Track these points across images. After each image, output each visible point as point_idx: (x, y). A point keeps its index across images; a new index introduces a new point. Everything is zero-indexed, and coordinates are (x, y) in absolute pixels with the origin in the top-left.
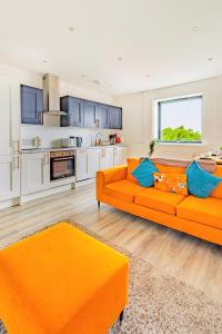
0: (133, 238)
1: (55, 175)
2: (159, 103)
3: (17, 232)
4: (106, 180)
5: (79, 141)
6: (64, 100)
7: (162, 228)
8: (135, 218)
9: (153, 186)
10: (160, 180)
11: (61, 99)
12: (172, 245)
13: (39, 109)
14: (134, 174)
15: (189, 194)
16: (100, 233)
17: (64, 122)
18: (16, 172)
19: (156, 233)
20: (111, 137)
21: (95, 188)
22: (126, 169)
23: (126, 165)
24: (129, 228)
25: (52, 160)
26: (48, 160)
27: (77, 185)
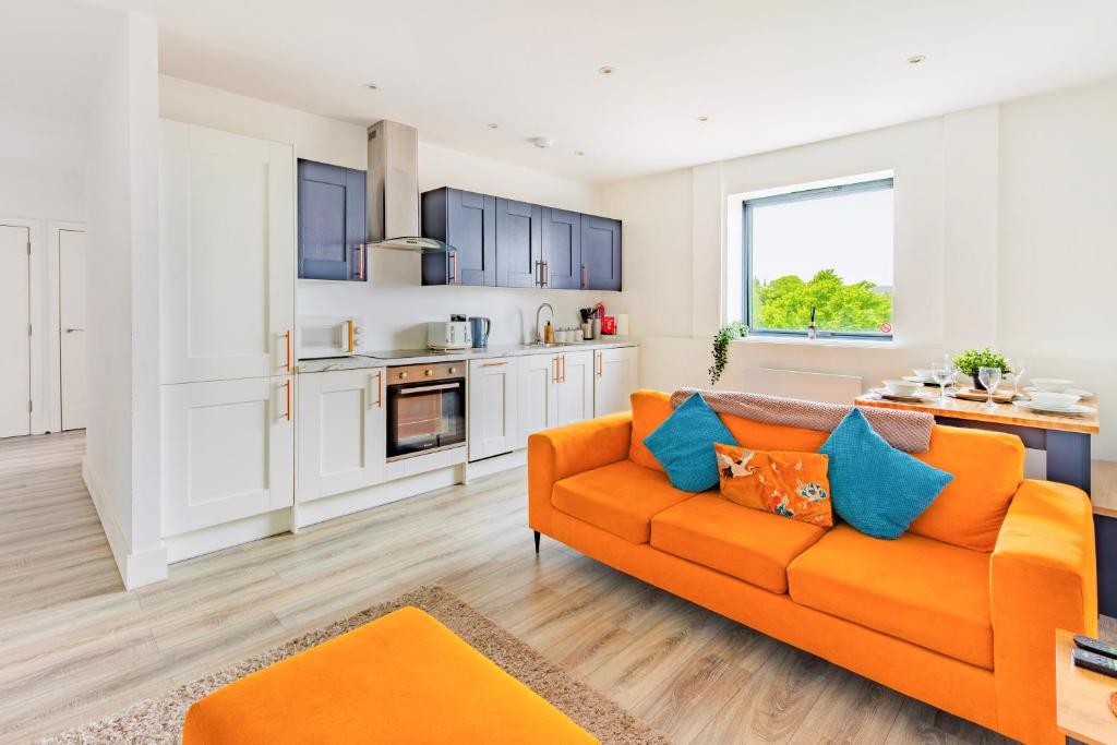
0: (643, 663)
1: (402, 440)
2: (745, 205)
3: (275, 621)
4: (561, 461)
5: (479, 332)
6: (432, 202)
7: (740, 634)
8: (652, 595)
9: (716, 488)
10: (738, 471)
11: (424, 196)
12: (773, 698)
13: (356, 232)
14: (651, 445)
15: (839, 520)
16: (536, 642)
17: (434, 271)
18: (281, 429)
19: (720, 650)
20: (585, 315)
21: (524, 487)
22: (629, 426)
23: (628, 414)
24: (630, 626)
25: (393, 393)
26: (379, 394)
27: (472, 473)
